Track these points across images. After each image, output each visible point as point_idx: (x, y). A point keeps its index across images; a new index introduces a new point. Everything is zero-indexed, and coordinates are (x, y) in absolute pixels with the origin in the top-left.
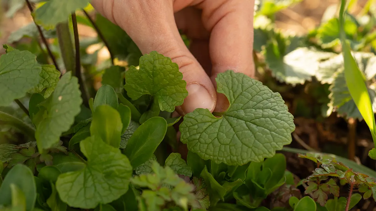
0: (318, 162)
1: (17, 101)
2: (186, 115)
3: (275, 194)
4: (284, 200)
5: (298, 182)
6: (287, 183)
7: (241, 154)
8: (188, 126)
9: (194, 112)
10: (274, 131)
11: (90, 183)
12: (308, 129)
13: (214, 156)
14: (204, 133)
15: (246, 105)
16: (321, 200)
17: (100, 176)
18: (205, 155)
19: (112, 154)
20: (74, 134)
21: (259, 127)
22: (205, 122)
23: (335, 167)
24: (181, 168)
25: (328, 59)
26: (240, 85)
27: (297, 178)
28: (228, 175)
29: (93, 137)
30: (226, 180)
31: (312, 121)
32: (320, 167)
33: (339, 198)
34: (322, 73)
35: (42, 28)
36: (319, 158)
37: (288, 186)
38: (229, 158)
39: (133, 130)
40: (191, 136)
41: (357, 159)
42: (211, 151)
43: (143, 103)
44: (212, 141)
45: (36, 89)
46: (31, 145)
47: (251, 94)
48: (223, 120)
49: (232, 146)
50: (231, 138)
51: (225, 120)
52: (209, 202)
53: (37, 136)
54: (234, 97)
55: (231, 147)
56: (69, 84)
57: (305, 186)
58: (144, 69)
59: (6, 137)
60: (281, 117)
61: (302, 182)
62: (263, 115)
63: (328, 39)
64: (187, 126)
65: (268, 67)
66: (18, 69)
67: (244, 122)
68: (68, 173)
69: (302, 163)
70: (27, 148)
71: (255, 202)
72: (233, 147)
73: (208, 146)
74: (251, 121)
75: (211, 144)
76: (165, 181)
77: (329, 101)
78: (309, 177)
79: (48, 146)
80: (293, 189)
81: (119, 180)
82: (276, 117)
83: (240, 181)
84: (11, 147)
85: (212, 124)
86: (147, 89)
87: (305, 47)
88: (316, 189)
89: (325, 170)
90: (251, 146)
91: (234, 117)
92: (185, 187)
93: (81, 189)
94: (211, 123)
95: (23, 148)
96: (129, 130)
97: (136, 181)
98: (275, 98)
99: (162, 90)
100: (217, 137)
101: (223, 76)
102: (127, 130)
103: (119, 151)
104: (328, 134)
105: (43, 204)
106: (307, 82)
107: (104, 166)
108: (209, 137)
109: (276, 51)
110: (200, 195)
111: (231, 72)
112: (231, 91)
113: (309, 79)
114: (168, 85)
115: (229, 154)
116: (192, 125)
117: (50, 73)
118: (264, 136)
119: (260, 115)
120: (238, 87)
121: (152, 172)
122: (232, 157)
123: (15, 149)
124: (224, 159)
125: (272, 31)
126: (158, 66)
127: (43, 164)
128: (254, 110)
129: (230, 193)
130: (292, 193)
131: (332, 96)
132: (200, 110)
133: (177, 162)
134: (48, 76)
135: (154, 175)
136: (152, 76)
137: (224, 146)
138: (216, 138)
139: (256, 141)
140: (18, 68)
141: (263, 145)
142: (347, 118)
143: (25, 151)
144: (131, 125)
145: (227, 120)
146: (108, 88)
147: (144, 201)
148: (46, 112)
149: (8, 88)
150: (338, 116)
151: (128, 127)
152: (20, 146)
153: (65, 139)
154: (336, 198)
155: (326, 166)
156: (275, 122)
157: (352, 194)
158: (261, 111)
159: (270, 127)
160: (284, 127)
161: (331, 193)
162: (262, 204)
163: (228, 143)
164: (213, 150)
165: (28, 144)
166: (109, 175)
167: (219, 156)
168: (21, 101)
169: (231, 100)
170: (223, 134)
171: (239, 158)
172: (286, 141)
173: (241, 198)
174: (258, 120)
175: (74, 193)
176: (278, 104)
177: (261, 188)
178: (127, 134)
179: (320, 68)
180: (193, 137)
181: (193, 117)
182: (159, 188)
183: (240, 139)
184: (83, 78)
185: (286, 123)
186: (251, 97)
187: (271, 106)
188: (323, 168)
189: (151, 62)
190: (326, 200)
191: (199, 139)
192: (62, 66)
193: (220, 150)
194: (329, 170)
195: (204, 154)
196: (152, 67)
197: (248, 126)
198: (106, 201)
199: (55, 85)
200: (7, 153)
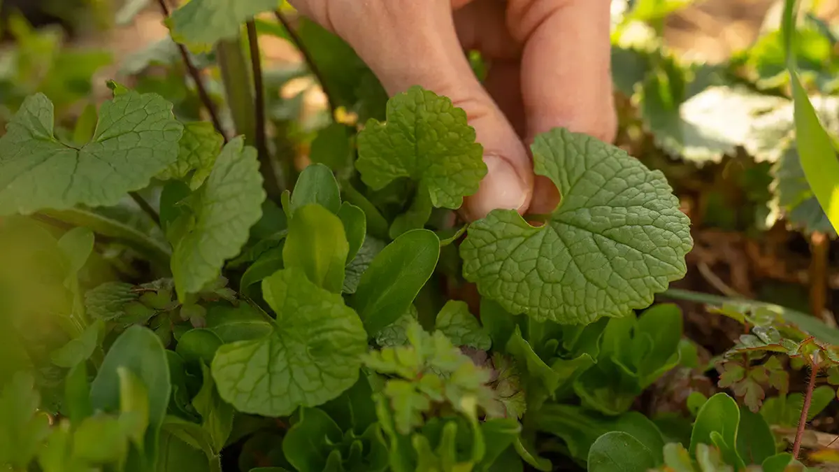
0: (746, 321)
1: (135, 195)
2: (473, 224)
3: (661, 385)
4: (677, 399)
5: (706, 362)
6: (684, 364)
7: (585, 301)
8: (478, 246)
9: (488, 217)
10: (649, 253)
11: (280, 364)
12: (730, 255)
13: (532, 306)
14: (511, 261)
15: (594, 198)
16: (751, 400)
17: (302, 349)
18: (512, 305)
19: (326, 305)
20: (251, 263)
21: (619, 245)
22: (511, 238)
23: (780, 332)
24: (469, 331)
25: (769, 111)
26: (582, 157)
27: (705, 353)
28: (564, 346)
29: (288, 272)
30: (559, 356)
31: (737, 237)
32: (751, 332)
33: (787, 395)
34: (757, 138)
35: (188, 48)
36: (748, 313)
37: (686, 372)
38: (561, 310)
39: (372, 256)
40: (483, 266)
41: (828, 316)
42: (525, 297)
43: (393, 198)
44: (526, 276)
45: (173, 171)
46: (162, 285)
47: (604, 176)
48: (548, 231)
49: (567, 286)
50: (565, 269)
51: (552, 231)
52: (525, 405)
53: (175, 266)
54: (569, 182)
55: (564, 288)
56: (238, 161)
57: (719, 369)
58: (396, 124)
59: (114, 268)
60: (666, 222)
61: (714, 362)
62: (627, 217)
63: (770, 69)
64: (475, 247)
65: (647, 128)
66: (134, 130)
67: (591, 234)
68: (237, 344)
69: (715, 323)
70: (153, 291)
71: (619, 401)
72: (569, 288)
73: (518, 287)
74: (604, 233)
75: (525, 282)
76: (434, 362)
77: (770, 196)
78: (727, 353)
79: (197, 287)
80: (696, 377)
81: (340, 360)
82: (654, 222)
83: (587, 358)
84: (122, 288)
85: (525, 240)
86: (402, 165)
87: (725, 85)
88: (742, 378)
89: (760, 339)
90: (604, 284)
91: (569, 224)
92: (474, 374)
93: (262, 377)
94: (523, 239)
95: (147, 291)
96: (363, 256)
97: (373, 361)
98: (652, 182)
99: (434, 165)
100: (536, 267)
101: (546, 140)
102: (360, 255)
103: (342, 300)
104: (770, 264)
105: (185, 406)
106: (726, 158)
107: (310, 331)
108: (519, 269)
109: (665, 94)
110: (506, 389)
111: (562, 132)
112: (564, 171)
113: (731, 152)
114: (446, 154)
115: (562, 301)
116: (484, 243)
117: (202, 139)
118: (631, 262)
119: (622, 220)
120: (577, 160)
121: (406, 343)
122: (567, 307)
123: (132, 292)
124: (552, 312)
125: (657, 54)
126: (426, 116)
127: (186, 324)
128: (610, 208)
129: (567, 383)
130: (693, 384)
131: (778, 187)
132: (500, 212)
133: (460, 319)
134: (198, 145)
135: (411, 349)
136: (413, 136)
137: (550, 286)
138: (535, 270)
139: (614, 273)
140: (134, 128)
141: (629, 283)
142: (807, 232)
143: (150, 297)
144: (366, 247)
145: (556, 230)
146: (322, 170)
147: (388, 401)
148: (193, 219)
149: (115, 169)
150: (789, 227)
151: (361, 250)
152: (141, 288)
153: (232, 273)
154: (783, 396)
155: (763, 330)
156: (652, 233)
157: (814, 387)
158: (624, 210)
159: (643, 243)
160: (669, 244)
161: (771, 386)
162: (634, 408)
163: (559, 280)
164: (528, 295)
165: (156, 284)
166: (319, 350)
167: (541, 307)
168: (142, 196)
169: (563, 188)
170: (547, 260)
171: (582, 309)
172: (675, 273)
173: (592, 394)
174: (618, 229)
175: (247, 384)
176: (658, 194)
177: (630, 373)
178: (360, 264)
179: (753, 130)
180: (488, 269)
181: (487, 227)
182: (421, 375)
183: (583, 270)
184: (272, 148)
185: (674, 235)
186: (604, 182)
187: (643, 200)
188: (755, 335)
189: (409, 108)
190: (762, 400)
191: (499, 273)
192: (228, 124)
193: (542, 293)
194: (768, 339)
195: (511, 302)
196: (413, 118)
197: (598, 243)
198: (312, 402)
199: (213, 163)
200: (114, 301)
